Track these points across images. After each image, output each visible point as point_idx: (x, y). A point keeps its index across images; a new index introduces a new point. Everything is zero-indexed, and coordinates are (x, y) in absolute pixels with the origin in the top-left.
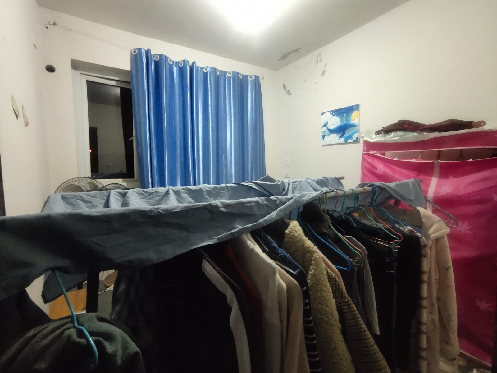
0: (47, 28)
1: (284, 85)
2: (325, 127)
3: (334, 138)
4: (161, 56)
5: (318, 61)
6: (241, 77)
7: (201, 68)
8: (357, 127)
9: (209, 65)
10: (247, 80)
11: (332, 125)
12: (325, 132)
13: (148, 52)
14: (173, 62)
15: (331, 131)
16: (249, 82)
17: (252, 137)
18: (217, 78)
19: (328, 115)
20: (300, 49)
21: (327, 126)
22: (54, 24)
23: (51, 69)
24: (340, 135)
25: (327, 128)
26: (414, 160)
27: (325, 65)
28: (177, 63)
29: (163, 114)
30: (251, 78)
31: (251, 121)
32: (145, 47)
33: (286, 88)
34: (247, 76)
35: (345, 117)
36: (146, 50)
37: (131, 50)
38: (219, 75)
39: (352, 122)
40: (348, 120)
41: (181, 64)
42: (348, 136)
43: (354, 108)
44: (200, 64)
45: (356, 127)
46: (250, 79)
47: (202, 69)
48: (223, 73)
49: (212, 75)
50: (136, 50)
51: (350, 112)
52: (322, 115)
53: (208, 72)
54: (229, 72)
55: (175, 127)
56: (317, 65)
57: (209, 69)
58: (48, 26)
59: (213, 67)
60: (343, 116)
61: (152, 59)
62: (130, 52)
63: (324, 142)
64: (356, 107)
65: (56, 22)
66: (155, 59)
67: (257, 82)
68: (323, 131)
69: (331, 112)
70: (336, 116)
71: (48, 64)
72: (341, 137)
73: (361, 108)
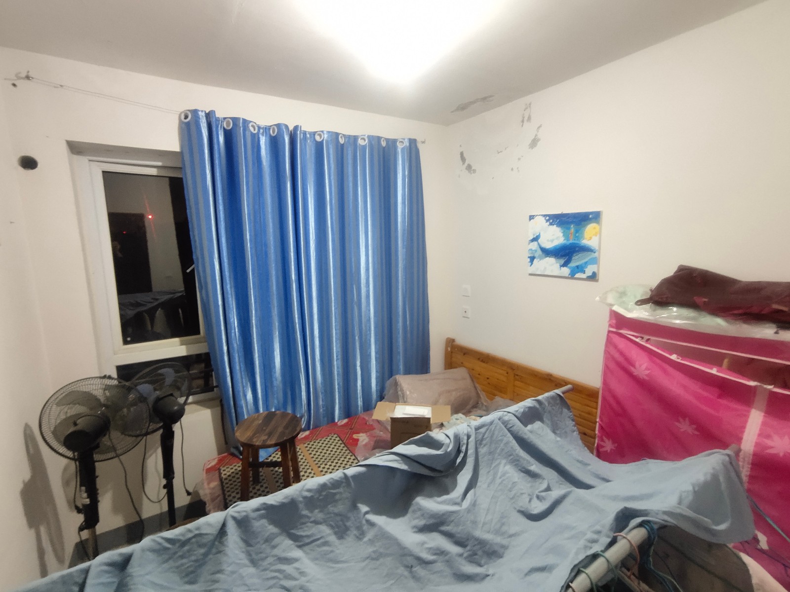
0: (14, 85)
1: (462, 154)
2: (535, 243)
3: (551, 265)
4: (235, 120)
5: (524, 117)
6: (384, 144)
7: (310, 133)
8: (595, 253)
9: (326, 128)
10: (395, 148)
11: (548, 241)
12: (536, 251)
13: (209, 115)
14: (259, 128)
15: (547, 252)
16: (399, 150)
17: (405, 250)
18: (340, 150)
19: (541, 222)
20: (491, 96)
21: (539, 241)
22: (28, 78)
23: (29, 163)
24: (562, 261)
25: (539, 244)
26: (714, 371)
27: (539, 128)
28: (267, 129)
29: (244, 228)
30: (403, 143)
31: (403, 222)
32: (204, 107)
33: (465, 160)
34: (394, 141)
35: (572, 230)
36: (207, 112)
37: (179, 113)
38: (343, 144)
39: (585, 242)
40: (578, 238)
41: (274, 132)
42: (577, 267)
43: (591, 216)
44: (308, 126)
45: (593, 253)
46: (400, 147)
47: (312, 136)
48: (352, 140)
49: (331, 146)
50: (188, 112)
51: (583, 223)
52: (530, 220)
53: (323, 140)
54: (362, 137)
55: (266, 245)
56: (522, 126)
57: (326, 136)
58: (15, 83)
59: (332, 132)
60: (569, 229)
61: (220, 126)
62: (177, 117)
63: (532, 270)
64: (594, 217)
65: (31, 74)
66: (225, 126)
67: (414, 149)
68: (531, 250)
69: (547, 218)
70: (555, 226)
71: (23, 155)
72: (565, 265)
73: (604, 218)
